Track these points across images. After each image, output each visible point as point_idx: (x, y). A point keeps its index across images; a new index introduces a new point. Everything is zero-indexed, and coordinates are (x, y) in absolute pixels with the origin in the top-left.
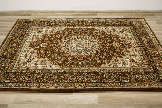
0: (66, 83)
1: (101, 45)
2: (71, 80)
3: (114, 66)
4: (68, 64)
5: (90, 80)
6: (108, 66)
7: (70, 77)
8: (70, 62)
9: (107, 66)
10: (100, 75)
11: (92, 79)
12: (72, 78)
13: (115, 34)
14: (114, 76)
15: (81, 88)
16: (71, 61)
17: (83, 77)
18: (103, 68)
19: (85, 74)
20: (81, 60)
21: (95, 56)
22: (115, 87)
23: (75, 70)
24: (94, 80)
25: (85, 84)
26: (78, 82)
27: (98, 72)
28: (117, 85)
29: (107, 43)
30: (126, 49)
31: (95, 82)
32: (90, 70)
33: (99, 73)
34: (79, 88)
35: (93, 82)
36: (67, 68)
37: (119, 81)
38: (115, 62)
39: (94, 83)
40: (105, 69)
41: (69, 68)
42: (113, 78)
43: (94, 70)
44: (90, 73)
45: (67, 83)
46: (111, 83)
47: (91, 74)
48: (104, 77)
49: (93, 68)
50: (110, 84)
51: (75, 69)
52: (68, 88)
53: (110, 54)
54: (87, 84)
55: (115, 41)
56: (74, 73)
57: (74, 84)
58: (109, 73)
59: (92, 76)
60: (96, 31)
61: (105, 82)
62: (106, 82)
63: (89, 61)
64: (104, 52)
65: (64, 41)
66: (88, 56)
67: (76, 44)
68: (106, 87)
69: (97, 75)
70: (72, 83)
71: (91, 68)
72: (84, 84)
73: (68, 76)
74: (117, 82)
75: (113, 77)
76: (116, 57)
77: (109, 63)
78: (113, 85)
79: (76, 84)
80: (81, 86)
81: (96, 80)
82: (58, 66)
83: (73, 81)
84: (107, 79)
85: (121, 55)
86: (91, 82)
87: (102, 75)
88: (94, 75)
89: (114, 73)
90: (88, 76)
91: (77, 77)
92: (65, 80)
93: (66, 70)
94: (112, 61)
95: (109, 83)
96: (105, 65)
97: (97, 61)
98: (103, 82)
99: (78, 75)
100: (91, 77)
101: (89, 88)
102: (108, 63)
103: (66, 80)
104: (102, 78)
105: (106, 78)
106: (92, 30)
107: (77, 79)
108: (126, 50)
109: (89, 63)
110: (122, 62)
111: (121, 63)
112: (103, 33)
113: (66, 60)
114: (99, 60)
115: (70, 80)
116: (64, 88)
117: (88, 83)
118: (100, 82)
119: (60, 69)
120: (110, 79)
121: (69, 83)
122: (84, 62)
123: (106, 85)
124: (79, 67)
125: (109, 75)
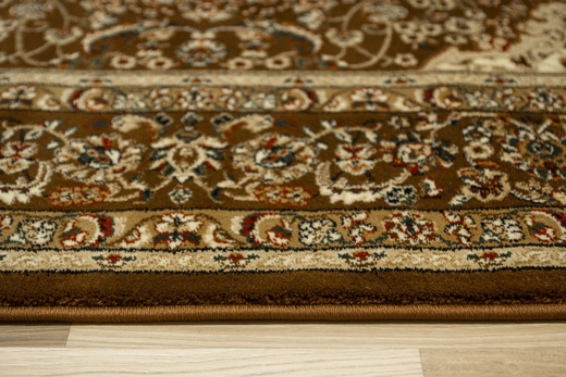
2: (73, 184)
4: (76, 46)
5: (307, 182)
6: (511, 66)
8: (98, 35)
9: (493, 61)
10: (425, 135)
11: (336, 174)
12: (83, 160)
15: (184, 262)
16: (106, 27)
17: (222, 155)
18: (457, 79)
19: (254, 123)
20: (221, 16)
23: (138, 89)
24: (352, 180)
25: (248, 225)
26: (153, 203)
27: (399, 114)
31: (369, 197)
32: (311, 94)
33: (414, 119)
34: (164, 262)
35: (349, 198)
36: (53, 77)
39: (358, 207)
40: (482, 89)
41: (73, 79)
43: (352, 90)
44: (313, 117)
45: (17, 207)
47: (317, 128)
48: (478, 148)
49: (341, 80)
54: (271, 218)
56: (124, 113)
57: (106, 225)
58: (536, 119)
59: (331, 141)
61: (496, 205)
62: (515, 205)
63: (304, 26)
68: (519, 257)
69: (387, 133)
70: (71, 210)
71: (318, 80)
72: (235, 223)
73: (47, 137)
77: (511, 41)
79: (120, 223)
80: (193, 239)
81: (391, 185)
83: (94, 195)
84: (516, 175)
86: (318, 204)
87: (453, 134)
88: (358, 138)
90: (282, 140)
91: (148, 156)
93: (41, 88)
94: (546, 26)
95: (553, 207)
96: (468, 55)
97: (382, 26)
98: (470, 206)
99: (167, 133)
100: (329, 156)
101: (290, 261)
102: (500, 42)
103: (11, 179)
104: (460, 160)
105: (505, 167)
107: (147, 170)
109: (302, 40)
113: (54, 20)
114: (409, 18)
115: (58, 182)
117: (284, 208)
118: (439, 204)
120: (555, 175)
121: (36, 205)
122: (247, 34)
123: (518, 236)
124: (182, 66)
125: (537, 137)
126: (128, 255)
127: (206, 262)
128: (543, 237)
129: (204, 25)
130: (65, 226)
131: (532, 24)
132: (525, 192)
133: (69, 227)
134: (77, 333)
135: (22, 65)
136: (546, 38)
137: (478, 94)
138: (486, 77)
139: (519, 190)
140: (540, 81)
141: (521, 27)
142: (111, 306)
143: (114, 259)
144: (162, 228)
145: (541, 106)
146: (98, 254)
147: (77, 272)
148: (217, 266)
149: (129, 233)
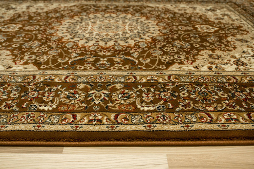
0: (43, 111)
1: (165, 28)
2: (65, 104)
3: (210, 68)
4: (66, 63)
5: (134, 104)
6: (193, 69)
7: (62, 95)
8: (73, 59)
9: (188, 67)
10: (168, 89)
11: (142, 102)
12: (68, 97)
13: (197, 13)
14: (220, 93)
15: (97, 128)
16: (76, 57)
17: (109, 96)
18: (178, 73)
19: (118, 86)
20: (109, 54)
21: (150, 48)
22: (231, 127)
23: (84, 76)
24: (147, 103)
25: (116, 117)
26: (88, 110)
27: (160, 83)
28: (237, 120)
29: (179, 25)
30: (233, 35)
31: (152, 108)
32: (135, 77)
33: (165, 85)
34: (91, 128)
35: (146, 109)
36: (60, 72)
37: (241, 106)
38: (210, 60)
39: (148, 111)
40: (185, 76)
41: (66, 73)
42: (216, 97)
43: (147, 76)
44: (135, 84)
45: (49, 111)
46: (212, 114)
47: (137, 88)
48: (184, 94)
49: (144, 73)
50: (210, 116)
51: (87, 73)
52: (47, 128)
53: (192, 45)
54: (123, 115)
55: (199, 22)
56: (80, 83)
57: (75, 117)
58: (200, 85)
59: (141, 91)
60: (149, 9)
61: (189, 111)
62: (195, 111)
63: (133, 57)
64: (174, 40)
66: (127, 47)
68: (196, 127)
70: (64, 112)
71: (137, 73)
72: (112, 116)
74: (233, 111)
75: (217, 94)
76: (213, 50)
77: (193, 61)
78: (223, 121)
79: (79, 116)
80: (100, 121)
81: (158, 105)
82: (31, 68)
83: (71, 108)
84: (195, 102)
85: (223, 46)
86: (137, 110)
87: (177, 89)
88: (149, 90)
89: (218, 86)
90: (126, 91)
91: (87, 96)
92: (43, 102)
93: (56, 75)
94: (203, 57)
95: (206, 111)
96: (181, 66)
97: (156, 57)
98: (182, 111)
99: (92, 89)
100: (140, 96)
101: (129, 128)
102: (190, 62)
103: (47, 103)
104: (178, 97)
105: (192, 99)
106: (141, 7)
107: (87, 100)
108: (236, 38)
109: (133, 61)
110: (233, 60)
111: (232, 63)
113: (61, 55)
114: (163, 55)
115: (61, 104)
116: (30, 127)
117: (127, 112)
118: (172, 111)
119: (37, 73)
120: (206, 102)
121: (54, 111)
122: (116, 59)
123: (195, 120)
124: (97, 69)
125: (201, 90)
126: (81, 126)
127: (104, 128)
128: (203, 120)
129: (104, 57)
130: (63, 117)
131: (199, 56)
132: (197, 107)
133: (64, 117)
134: (65, 149)
135: (51, 69)
136: (203, 61)
137: (184, 77)
138: (186, 72)
139: (196, 106)
140: (202, 73)
141: (196, 57)
142: (76, 141)
143: (77, 127)
144: (91, 118)
145: (202, 81)
146: (72, 126)
147: (66, 131)
148: (107, 129)
149: (81, 119)
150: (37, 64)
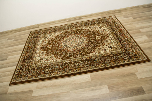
0: (68, 70)
1: (88, 39)
3: (98, 53)
4: (68, 57)
5: (83, 65)
6: (95, 54)
10: (89, 61)
11: (85, 65)
12: (71, 66)
13: (97, 30)
14: (99, 60)
15: (78, 72)
16: (69, 55)
17: (79, 64)
18: (91, 56)
19: (80, 61)
20: (76, 52)
21: (85, 48)
22: (101, 67)
26: (76, 68)
29: (92, 37)
33: (89, 59)
34: (77, 72)
35: (86, 66)
36: (67, 60)
37: (103, 63)
38: (99, 50)
40: (93, 56)
41: (68, 60)
44: (83, 60)
48: (92, 61)
49: (84, 57)
51: (73, 59)
52: (70, 73)
53: (94, 45)
54: (82, 68)
55: (97, 35)
56: (72, 62)
58: (95, 58)
60: (83, 30)
62: (94, 65)
63: (81, 52)
64: (90, 44)
65: (63, 41)
66: (80, 49)
67: (71, 42)
68: (95, 69)
69: (87, 61)
70: (72, 69)
71: (83, 57)
72: (80, 69)
73: (68, 65)
74: (101, 64)
76: (99, 46)
78: (99, 66)
79: (74, 70)
80: (78, 70)
82: (61, 59)
84: (95, 63)
85: (102, 44)
86: (84, 67)
88: (86, 62)
89: (99, 58)
90: (82, 63)
91: (75, 65)
92: (67, 68)
93: (67, 61)
94: (97, 49)
95: (96, 65)
96: (92, 53)
97: (86, 51)
98: (92, 66)
99: (75, 63)
100: (84, 63)
101: (83, 71)
102: (94, 51)
104: (91, 62)
105: (94, 62)
106: (81, 30)
107: (75, 66)
108: (105, 40)
110: (103, 49)
112: (88, 31)
114: (88, 50)
115: (70, 68)
116: (67, 74)
117: (82, 67)
118: (90, 66)
119: (63, 61)
121: (70, 69)
122: (78, 54)
123: (94, 67)
124: (75, 57)
127: (79, 72)
128: (96, 67)
150: (62, 58)
